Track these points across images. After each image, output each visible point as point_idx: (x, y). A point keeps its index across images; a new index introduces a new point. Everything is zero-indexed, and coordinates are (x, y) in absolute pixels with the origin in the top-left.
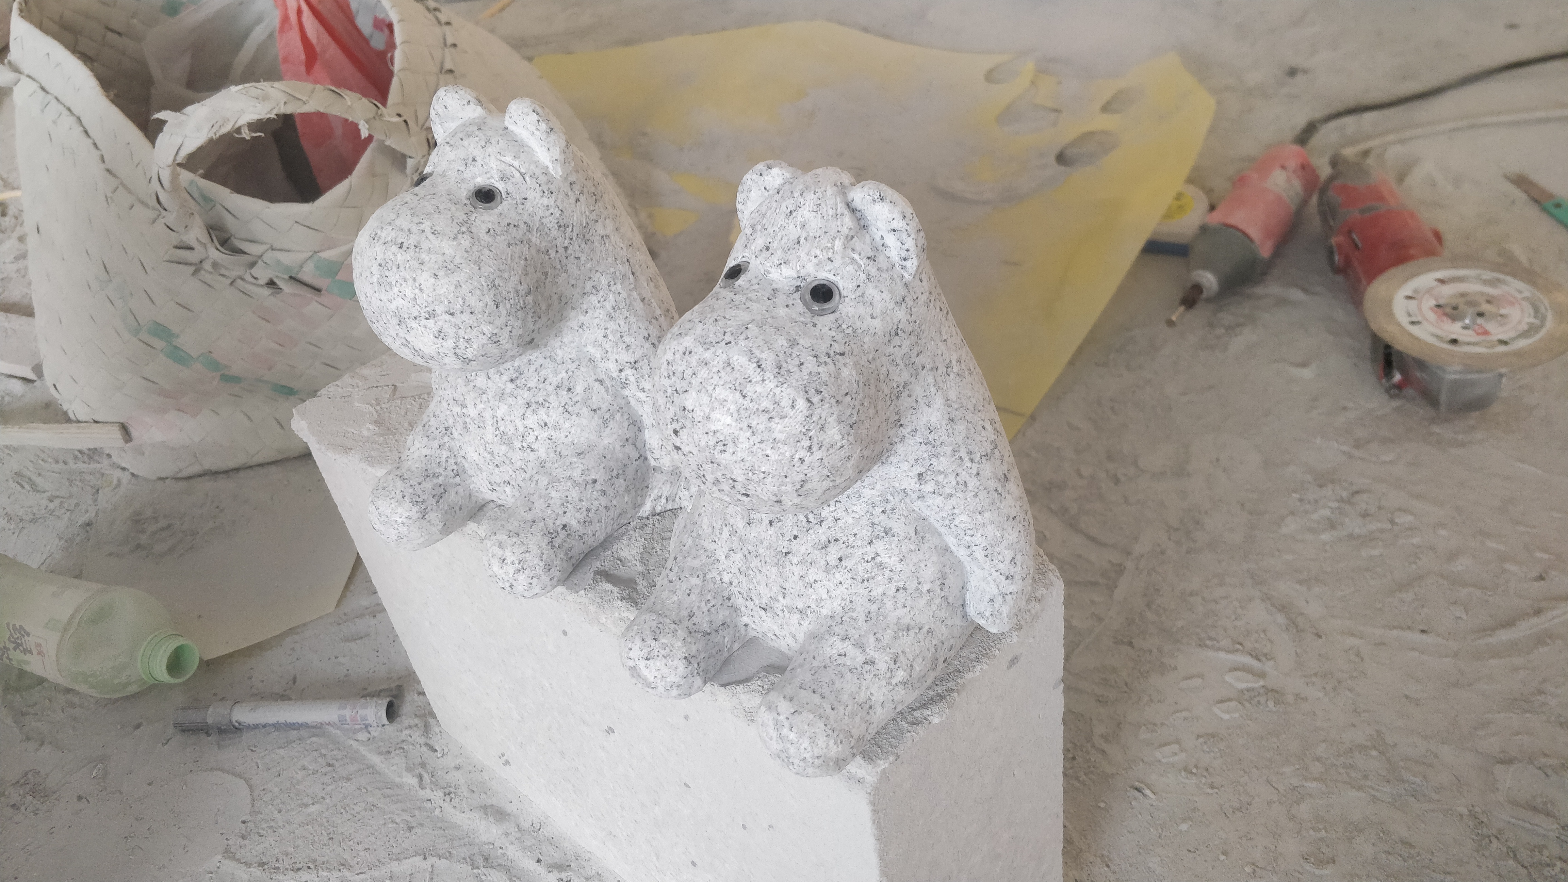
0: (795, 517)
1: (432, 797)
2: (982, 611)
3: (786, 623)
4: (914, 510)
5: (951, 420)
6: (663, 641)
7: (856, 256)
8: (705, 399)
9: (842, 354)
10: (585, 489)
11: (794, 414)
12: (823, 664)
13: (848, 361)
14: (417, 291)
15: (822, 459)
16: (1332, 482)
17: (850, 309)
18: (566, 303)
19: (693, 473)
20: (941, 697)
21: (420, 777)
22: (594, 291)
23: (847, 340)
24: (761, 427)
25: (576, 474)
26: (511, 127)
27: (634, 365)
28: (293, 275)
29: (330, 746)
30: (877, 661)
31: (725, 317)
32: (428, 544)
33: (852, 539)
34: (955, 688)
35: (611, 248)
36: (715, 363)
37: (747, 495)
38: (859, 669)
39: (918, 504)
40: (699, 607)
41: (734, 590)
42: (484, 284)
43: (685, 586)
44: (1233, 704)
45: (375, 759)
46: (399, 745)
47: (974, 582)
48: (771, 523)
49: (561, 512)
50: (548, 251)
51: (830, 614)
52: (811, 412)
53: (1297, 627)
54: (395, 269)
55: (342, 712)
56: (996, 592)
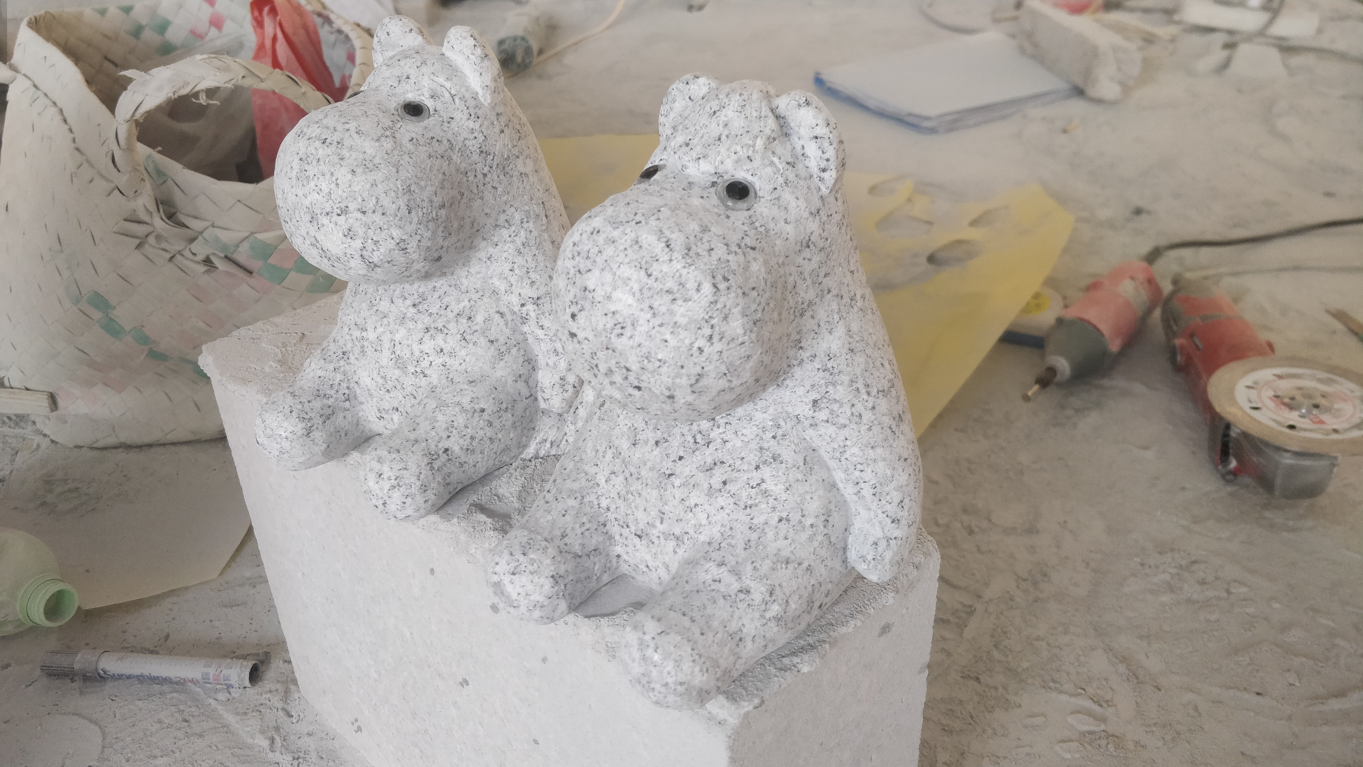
0: (683, 438)
1: (281, 760)
2: (864, 555)
3: (661, 552)
4: (805, 439)
5: (852, 350)
6: (532, 556)
7: (776, 160)
8: (608, 277)
9: (753, 249)
10: (472, 417)
11: (698, 298)
12: (696, 589)
13: (758, 257)
14: (333, 186)
15: (721, 352)
16: (1172, 550)
17: (765, 209)
18: (478, 231)
19: (586, 364)
20: (812, 647)
21: (272, 740)
22: (506, 225)
23: (759, 237)
24: (663, 309)
25: (465, 401)
26: (448, 54)
27: (537, 301)
28: (229, 255)
29: (189, 703)
30: (752, 591)
31: (637, 201)
32: (310, 464)
33: (738, 463)
34: (828, 640)
35: (528, 187)
36: (623, 241)
37: (639, 388)
38: (734, 597)
39: (810, 432)
40: (573, 529)
41: (611, 516)
42: (399, 186)
43: (561, 506)
44: (1075, 744)
45: (231, 719)
46: (257, 708)
47: (858, 524)
48: (657, 443)
49: (445, 436)
50: (467, 173)
51: (708, 540)
52: (716, 298)
53: (1137, 678)
54: (315, 163)
55: (207, 670)
56: (879, 534)
